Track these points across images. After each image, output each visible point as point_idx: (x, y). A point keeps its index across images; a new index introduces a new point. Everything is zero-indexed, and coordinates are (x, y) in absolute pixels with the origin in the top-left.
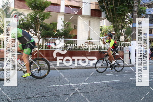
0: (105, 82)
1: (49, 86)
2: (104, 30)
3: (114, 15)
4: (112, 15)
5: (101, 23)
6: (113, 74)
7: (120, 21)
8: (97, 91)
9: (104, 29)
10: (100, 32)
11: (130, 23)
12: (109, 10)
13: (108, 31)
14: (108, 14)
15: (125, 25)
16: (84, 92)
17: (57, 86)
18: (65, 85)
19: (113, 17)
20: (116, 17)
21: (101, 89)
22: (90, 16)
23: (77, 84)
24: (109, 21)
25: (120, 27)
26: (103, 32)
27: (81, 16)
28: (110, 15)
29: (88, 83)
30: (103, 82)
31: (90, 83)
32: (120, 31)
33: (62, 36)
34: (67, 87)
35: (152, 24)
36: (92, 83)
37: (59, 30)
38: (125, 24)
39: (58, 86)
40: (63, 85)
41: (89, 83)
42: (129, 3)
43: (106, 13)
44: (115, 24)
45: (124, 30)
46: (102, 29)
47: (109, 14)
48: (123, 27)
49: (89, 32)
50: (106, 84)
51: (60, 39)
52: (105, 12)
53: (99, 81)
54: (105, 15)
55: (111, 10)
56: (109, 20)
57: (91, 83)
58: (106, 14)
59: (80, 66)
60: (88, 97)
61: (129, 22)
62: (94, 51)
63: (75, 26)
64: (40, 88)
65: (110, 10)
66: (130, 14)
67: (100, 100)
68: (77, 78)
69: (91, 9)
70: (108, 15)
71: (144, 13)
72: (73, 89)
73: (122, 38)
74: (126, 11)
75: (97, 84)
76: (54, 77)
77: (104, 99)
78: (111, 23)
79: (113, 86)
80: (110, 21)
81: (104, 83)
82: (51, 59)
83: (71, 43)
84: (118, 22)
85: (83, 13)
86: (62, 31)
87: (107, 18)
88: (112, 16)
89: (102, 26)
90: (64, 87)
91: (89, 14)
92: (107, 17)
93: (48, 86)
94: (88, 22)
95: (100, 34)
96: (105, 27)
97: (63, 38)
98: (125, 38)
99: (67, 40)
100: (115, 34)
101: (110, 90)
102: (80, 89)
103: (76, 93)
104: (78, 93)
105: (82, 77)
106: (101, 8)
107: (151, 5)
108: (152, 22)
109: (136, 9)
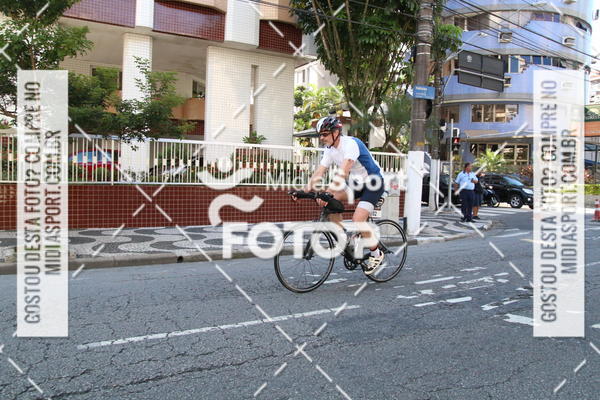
0: (306, 314)
1: (85, 347)
2: (311, 102)
3: (347, 49)
5: (301, 75)
6: (336, 281)
7: (371, 72)
8: (272, 355)
9: (310, 98)
10: (297, 110)
11: (404, 82)
13: (327, 107)
14: (328, 45)
15: (387, 88)
16: (224, 365)
17: (120, 341)
18: (150, 337)
19: (346, 56)
20: (354, 55)
21: (288, 347)
22: (259, 48)
23: (198, 330)
24: (329, 72)
25: (370, 96)
26: (308, 111)
27: (219, 44)
28: (332, 46)
29: (240, 325)
30: (298, 315)
31: (249, 323)
32: (371, 109)
33: (140, 127)
34: (158, 347)
35: (480, 87)
36: (256, 322)
37: (126, 106)
38: (388, 84)
39: (123, 345)
40: (141, 338)
41: (246, 324)
42: (403, 7)
43: (318, 40)
44: (350, 84)
45: (383, 105)
46: (303, 98)
48: (379, 95)
49: (253, 109)
50: (307, 326)
51: (134, 142)
52: (314, 35)
53: (285, 314)
55: (338, 28)
56: (331, 66)
57: (252, 323)
58: (318, 44)
59: (214, 249)
60: (238, 381)
61: (402, 77)
63: (195, 84)
64: (46, 359)
65: (335, 30)
67: (284, 393)
68: (199, 302)
69: (261, 21)
70: (326, 48)
71: (454, 48)
72: (183, 355)
73: (378, 135)
74: (391, 35)
75: (274, 325)
76: (107, 303)
77: (299, 390)
78: (338, 79)
80: (333, 71)
81: (303, 320)
82: (96, 222)
83: (177, 155)
84: (361, 76)
85: (229, 36)
86: (140, 108)
87: (323, 57)
88: (339, 52)
89: (305, 85)
90: (147, 347)
91: (252, 38)
92: (322, 54)
93: (81, 347)
94: (249, 70)
95: (296, 117)
96: (315, 92)
97: (144, 137)
98: (388, 138)
99: (161, 143)
100: (349, 122)
101: (322, 349)
102: (209, 350)
103: (192, 370)
104: (200, 370)
105: (218, 298)
106: (301, 17)
107: (478, 21)
108: (481, 82)
109: (425, 31)
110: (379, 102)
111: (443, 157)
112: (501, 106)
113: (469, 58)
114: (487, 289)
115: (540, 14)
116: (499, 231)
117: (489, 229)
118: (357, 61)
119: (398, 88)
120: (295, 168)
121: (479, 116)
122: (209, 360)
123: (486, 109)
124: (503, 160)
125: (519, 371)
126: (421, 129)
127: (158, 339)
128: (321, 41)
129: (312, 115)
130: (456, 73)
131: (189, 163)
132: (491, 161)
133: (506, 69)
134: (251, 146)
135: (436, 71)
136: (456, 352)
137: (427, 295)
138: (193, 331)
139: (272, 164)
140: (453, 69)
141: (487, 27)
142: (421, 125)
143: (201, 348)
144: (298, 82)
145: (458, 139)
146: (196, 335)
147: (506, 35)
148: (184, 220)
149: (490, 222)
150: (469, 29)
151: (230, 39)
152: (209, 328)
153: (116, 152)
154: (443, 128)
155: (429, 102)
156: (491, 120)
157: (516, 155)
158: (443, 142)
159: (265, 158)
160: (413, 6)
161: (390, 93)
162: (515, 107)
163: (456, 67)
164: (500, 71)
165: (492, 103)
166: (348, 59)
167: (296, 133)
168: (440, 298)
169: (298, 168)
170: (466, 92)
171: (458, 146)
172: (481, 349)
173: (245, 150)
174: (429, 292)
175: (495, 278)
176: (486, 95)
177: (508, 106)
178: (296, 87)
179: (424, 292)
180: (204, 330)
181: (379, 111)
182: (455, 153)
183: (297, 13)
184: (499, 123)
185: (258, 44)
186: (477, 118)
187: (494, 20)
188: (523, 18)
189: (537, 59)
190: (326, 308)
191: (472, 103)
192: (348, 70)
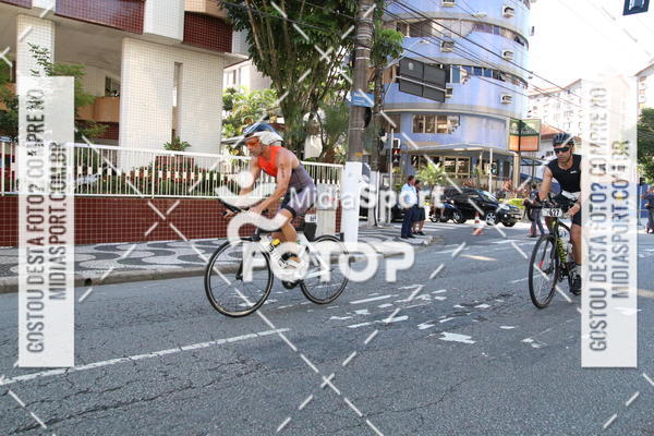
0: (230, 340)
2: (242, 106)
4: (276, 48)
5: (231, 76)
8: (190, 386)
9: (241, 101)
10: (225, 115)
11: (343, 88)
12: (265, 25)
13: (260, 113)
14: (261, 43)
15: (324, 93)
16: (133, 401)
20: (289, 57)
21: (209, 377)
22: (183, 43)
23: (104, 363)
25: (306, 102)
26: (239, 116)
28: (265, 46)
29: (154, 354)
30: (221, 341)
31: (165, 352)
32: (307, 116)
34: (55, 385)
36: (174, 350)
38: (326, 89)
40: (33, 376)
41: (161, 353)
42: (342, 7)
43: (250, 38)
44: (284, 88)
45: (320, 112)
46: (234, 101)
47: (264, 41)
48: (316, 101)
49: (175, 111)
50: (231, 352)
52: (246, 32)
53: (206, 341)
54: (248, 46)
56: (263, 67)
57: (169, 351)
58: (251, 42)
59: (129, 269)
60: (149, 418)
62: (195, 201)
63: (108, 80)
65: (269, 28)
66: (344, 50)
67: (201, 428)
68: (107, 330)
69: (187, 13)
70: (259, 47)
71: (395, 55)
72: (85, 392)
73: (314, 145)
74: (329, 37)
75: (194, 354)
77: (218, 424)
78: (272, 81)
79: (258, 358)
80: (266, 73)
81: (227, 347)
83: (85, 162)
85: (149, 26)
87: (255, 57)
88: (273, 52)
89: (236, 88)
90: (40, 386)
91: (176, 32)
92: (254, 54)
94: (172, 68)
95: (225, 122)
96: (247, 96)
98: (325, 148)
100: (283, 129)
101: (245, 377)
102: (116, 384)
103: (95, 409)
104: (105, 408)
105: (130, 324)
106: (231, 12)
107: (420, 27)
108: (422, 92)
109: (365, 35)
110: (315, 109)
111: (383, 169)
112: (443, 117)
113: (411, 65)
114: (424, 308)
115: (480, 25)
116: (440, 246)
117: (430, 245)
118: (293, 63)
119: (336, 94)
120: (222, 178)
121: (421, 126)
122: (117, 396)
123: (428, 119)
124: (444, 173)
125: (452, 390)
126: (359, 139)
127: (55, 376)
128: (253, 39)
129: (243, 120)
130: (398, 81)
131: (100, 171)
132: (432, 174)
133: (448, 80)
134: (173, 153)
135: (377, 77)
136: (389, 374)
137: (361, 315)
138: (99, 364)
139: (196, 173)
140: (395, 76)
141: (429, 34)
142: (359, 134)
143: (108, 382)
144: (228, 83)
145: (399, 150)
146: (102, 368)
147: (448, 44)
148: (94, 236)
149: (431, 237)
150: (411, 36)
151: (151, 32)
152: (118, 360)
153: (7, 157)
154: (384, 139)
155: (368, 110)
156: (433, 131)
157: (457, 168)
158: (383, 153)
159: (189, 167)
160: (352, 7)
161: (327, 100)
162: (456, 118)
163: (398, 75)
164: (441, 82)
165: (434, 114)
166: (283, 61)
167: (224, 139)
168: (375, 318)
169: (226, 179)
170: (408, 101)
171: (398, 158)
172: (415, 370)
173: (165, 157)
174: (364, 312)
175: (433, 296)
176: (427, 105)
177: (450, 118)
178: (225, 89)
179: (359, 312)
180: (112, 362)
181: (315, 118)
182: (396, 165)
183: (227, 7)
184: (441, 135)
185: (182, 39)
186: (418, 128)
187: (436, 28)
188: (465, 28)
189: (478, 71)
190: (253, 332)
191: (414, 113)
192: (283, 73)
